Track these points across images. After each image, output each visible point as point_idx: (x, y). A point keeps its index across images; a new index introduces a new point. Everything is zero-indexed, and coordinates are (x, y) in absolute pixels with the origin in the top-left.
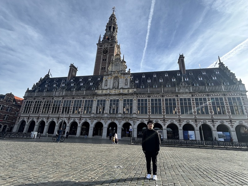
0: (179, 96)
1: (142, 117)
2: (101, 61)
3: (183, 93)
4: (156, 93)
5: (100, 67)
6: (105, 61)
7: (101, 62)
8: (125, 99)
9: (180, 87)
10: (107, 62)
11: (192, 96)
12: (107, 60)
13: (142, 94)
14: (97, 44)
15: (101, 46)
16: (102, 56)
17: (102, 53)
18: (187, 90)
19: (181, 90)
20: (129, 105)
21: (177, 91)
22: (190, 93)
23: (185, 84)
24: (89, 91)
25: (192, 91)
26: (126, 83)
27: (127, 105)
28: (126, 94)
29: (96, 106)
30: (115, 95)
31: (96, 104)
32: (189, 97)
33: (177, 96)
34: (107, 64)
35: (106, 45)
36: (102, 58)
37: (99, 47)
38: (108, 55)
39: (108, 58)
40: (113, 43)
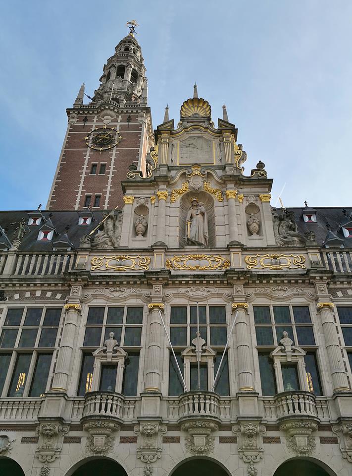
2: (84, 171)
5: (79, 195)
6: (102, 171)
7: (83, 176)
10: (111, 176)
12: (111, 171)
14: (69, 111)
15: (85, 120)
16: (88, 153)
17: (90, 144)
26: (254, 226)
29: (80, 343)
31: (82, 331)
34: (109, 183)
35: (105, 117)
36: (86, 162)
37: (75, 120)
38: (114, 153)
39: (113, 162)
40: (137, 111)
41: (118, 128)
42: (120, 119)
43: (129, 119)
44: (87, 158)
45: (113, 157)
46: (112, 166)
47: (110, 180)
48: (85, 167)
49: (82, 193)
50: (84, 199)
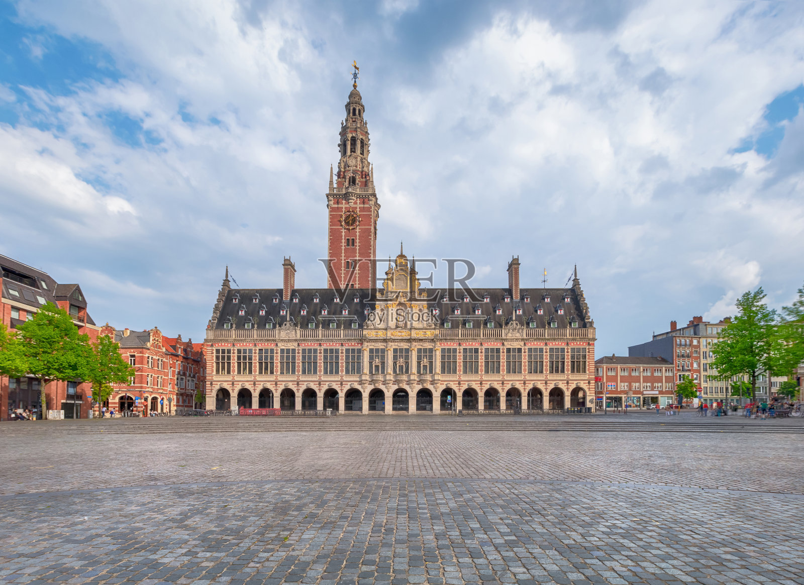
0: (506, 343)
1: (448, 379)
2: (343, 244)
3: (512, 340)
4: (471, 339)
5: (343, 262)
6: (353, 245)
7: (343, 248)
8: (420, 347)
9: (509, 330)
10: (358, 248)
11: (525, 344)
12: (358, 244)
13: (450, 339)
14: (326, 195)
15: (338, 203)
16: (343, 231)
17: (343, 223)
18: (518, 335)
19: (510, 335)
20: (427, 358)
21: (503, 336)
22: (523, 340)
23: (517, 324)
24: (350, 332)
25: (525, 337)
27: (424, 358)
28: (422, 340)
29: (368, 360)
30: (402, 340)
31: (368, 356)
32: (520, 347)
33: (503, 344)
34: (357, 253)
35: (350, 201)
36: (343, 237)
37: (332, 203)
38: (358, 230)
39: (358, 237)
40: (368, 196)
41: (358, 209)
42: (358, 202)
43: (364, 203)
44: (343, 234)
45: (358, 234)
46: (358, 241)
47: (358, 251)
48: (343, 241)
49: (345, 260)
50: (346, 263)
